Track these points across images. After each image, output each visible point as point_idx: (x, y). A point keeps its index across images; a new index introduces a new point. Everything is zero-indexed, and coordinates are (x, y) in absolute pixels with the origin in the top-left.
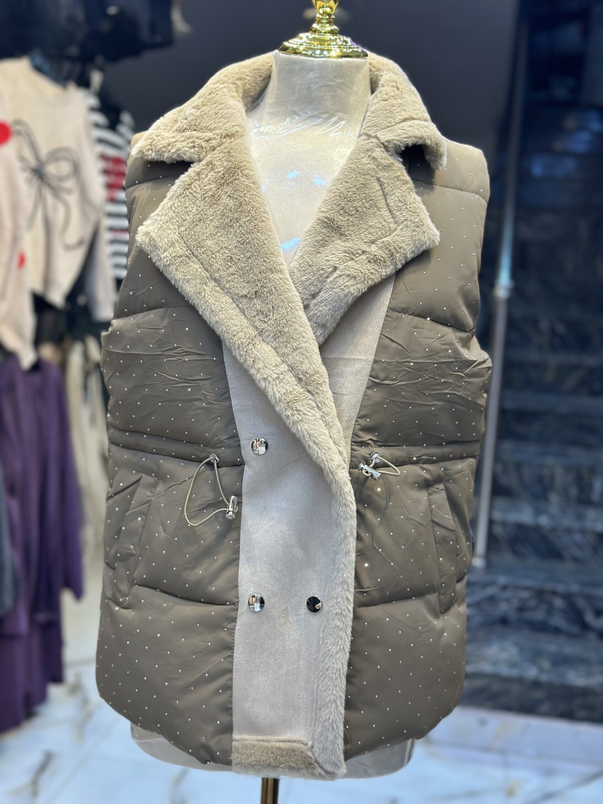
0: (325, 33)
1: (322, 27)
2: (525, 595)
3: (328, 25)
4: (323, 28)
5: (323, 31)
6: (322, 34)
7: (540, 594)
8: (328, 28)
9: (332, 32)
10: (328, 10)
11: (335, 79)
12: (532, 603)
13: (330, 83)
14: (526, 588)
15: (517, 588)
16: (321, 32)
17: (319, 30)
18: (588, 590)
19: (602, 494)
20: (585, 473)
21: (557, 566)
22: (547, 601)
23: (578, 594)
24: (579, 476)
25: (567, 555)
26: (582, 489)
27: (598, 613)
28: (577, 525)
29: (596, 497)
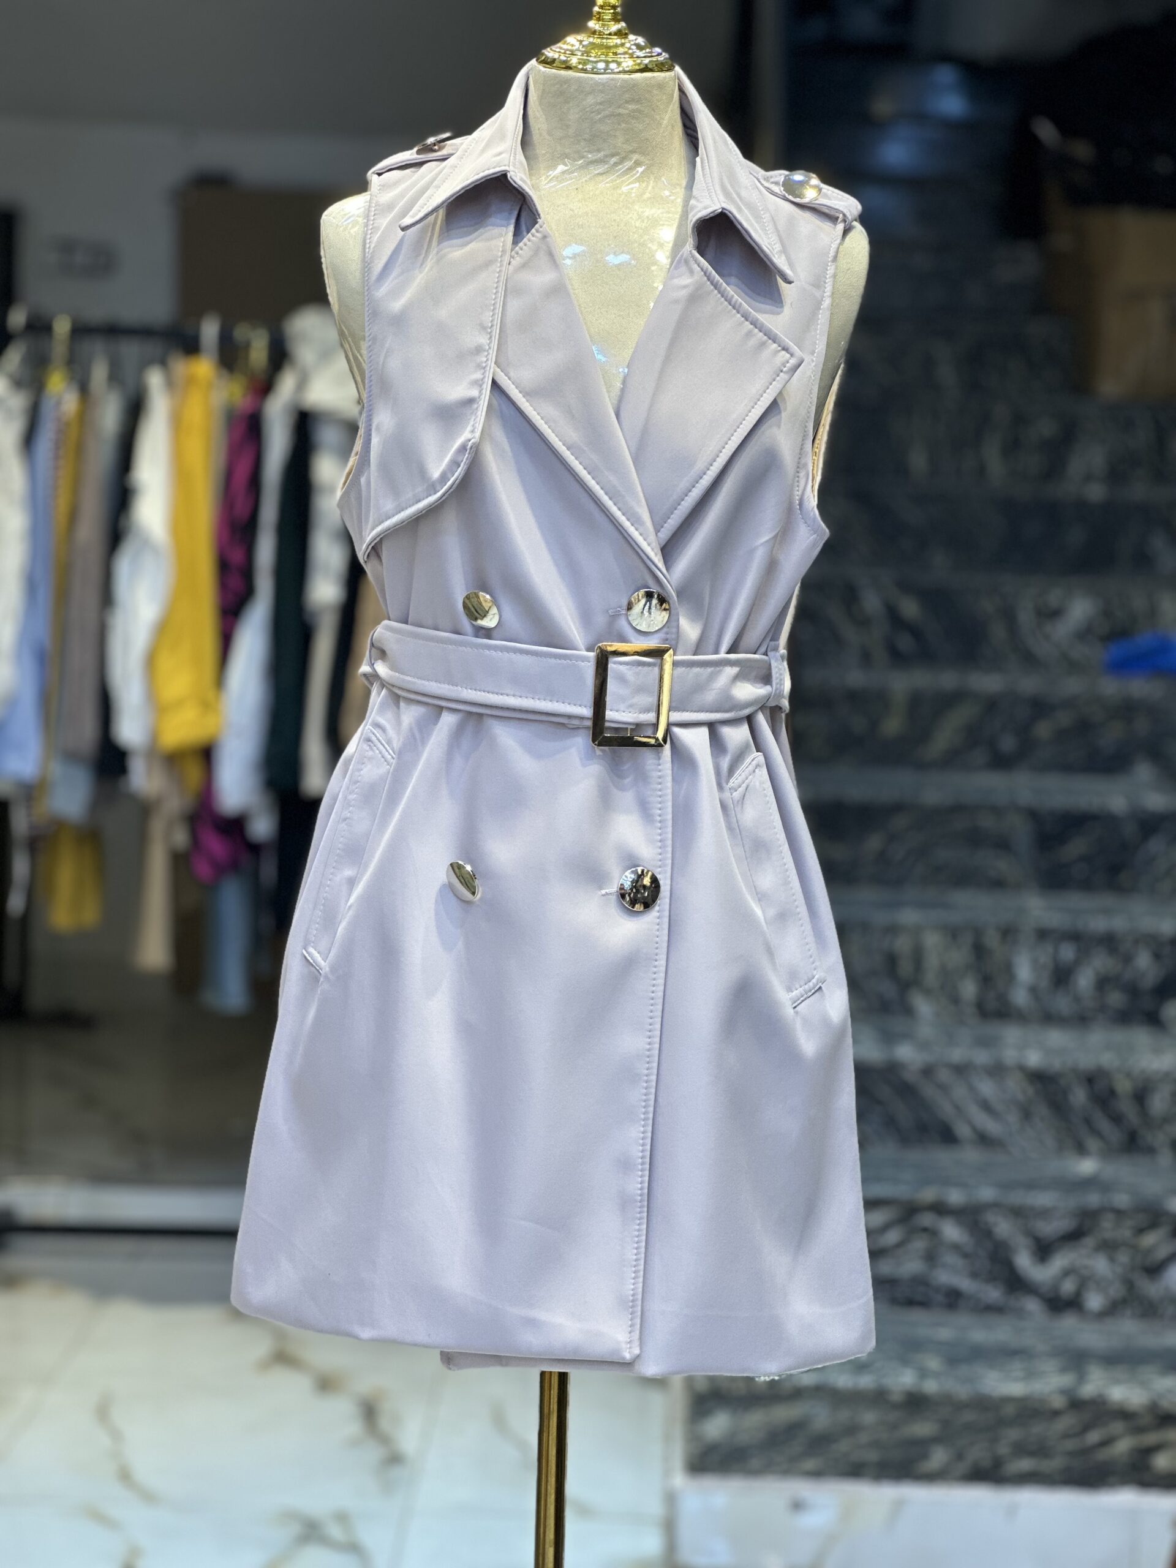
1: (604, 26)
3: (613, 23)
5: (608, 32)
6: (605, 36)
7: (908, 1212)
11: (626, 105)
13: (621, 111)
16: (604, 33)
17: (600, 32)
18: (1018, 1198)
19: (1033, 990)
20: (992, 940)
21: (942, 1157)
22: (925, 1230)
23: (995, 1205)
24: (979, 950)
25: (962, 1130)
26: (986, 980)
27: (1043, 1250)
28: (981, 1057)
29: (1020, 997)
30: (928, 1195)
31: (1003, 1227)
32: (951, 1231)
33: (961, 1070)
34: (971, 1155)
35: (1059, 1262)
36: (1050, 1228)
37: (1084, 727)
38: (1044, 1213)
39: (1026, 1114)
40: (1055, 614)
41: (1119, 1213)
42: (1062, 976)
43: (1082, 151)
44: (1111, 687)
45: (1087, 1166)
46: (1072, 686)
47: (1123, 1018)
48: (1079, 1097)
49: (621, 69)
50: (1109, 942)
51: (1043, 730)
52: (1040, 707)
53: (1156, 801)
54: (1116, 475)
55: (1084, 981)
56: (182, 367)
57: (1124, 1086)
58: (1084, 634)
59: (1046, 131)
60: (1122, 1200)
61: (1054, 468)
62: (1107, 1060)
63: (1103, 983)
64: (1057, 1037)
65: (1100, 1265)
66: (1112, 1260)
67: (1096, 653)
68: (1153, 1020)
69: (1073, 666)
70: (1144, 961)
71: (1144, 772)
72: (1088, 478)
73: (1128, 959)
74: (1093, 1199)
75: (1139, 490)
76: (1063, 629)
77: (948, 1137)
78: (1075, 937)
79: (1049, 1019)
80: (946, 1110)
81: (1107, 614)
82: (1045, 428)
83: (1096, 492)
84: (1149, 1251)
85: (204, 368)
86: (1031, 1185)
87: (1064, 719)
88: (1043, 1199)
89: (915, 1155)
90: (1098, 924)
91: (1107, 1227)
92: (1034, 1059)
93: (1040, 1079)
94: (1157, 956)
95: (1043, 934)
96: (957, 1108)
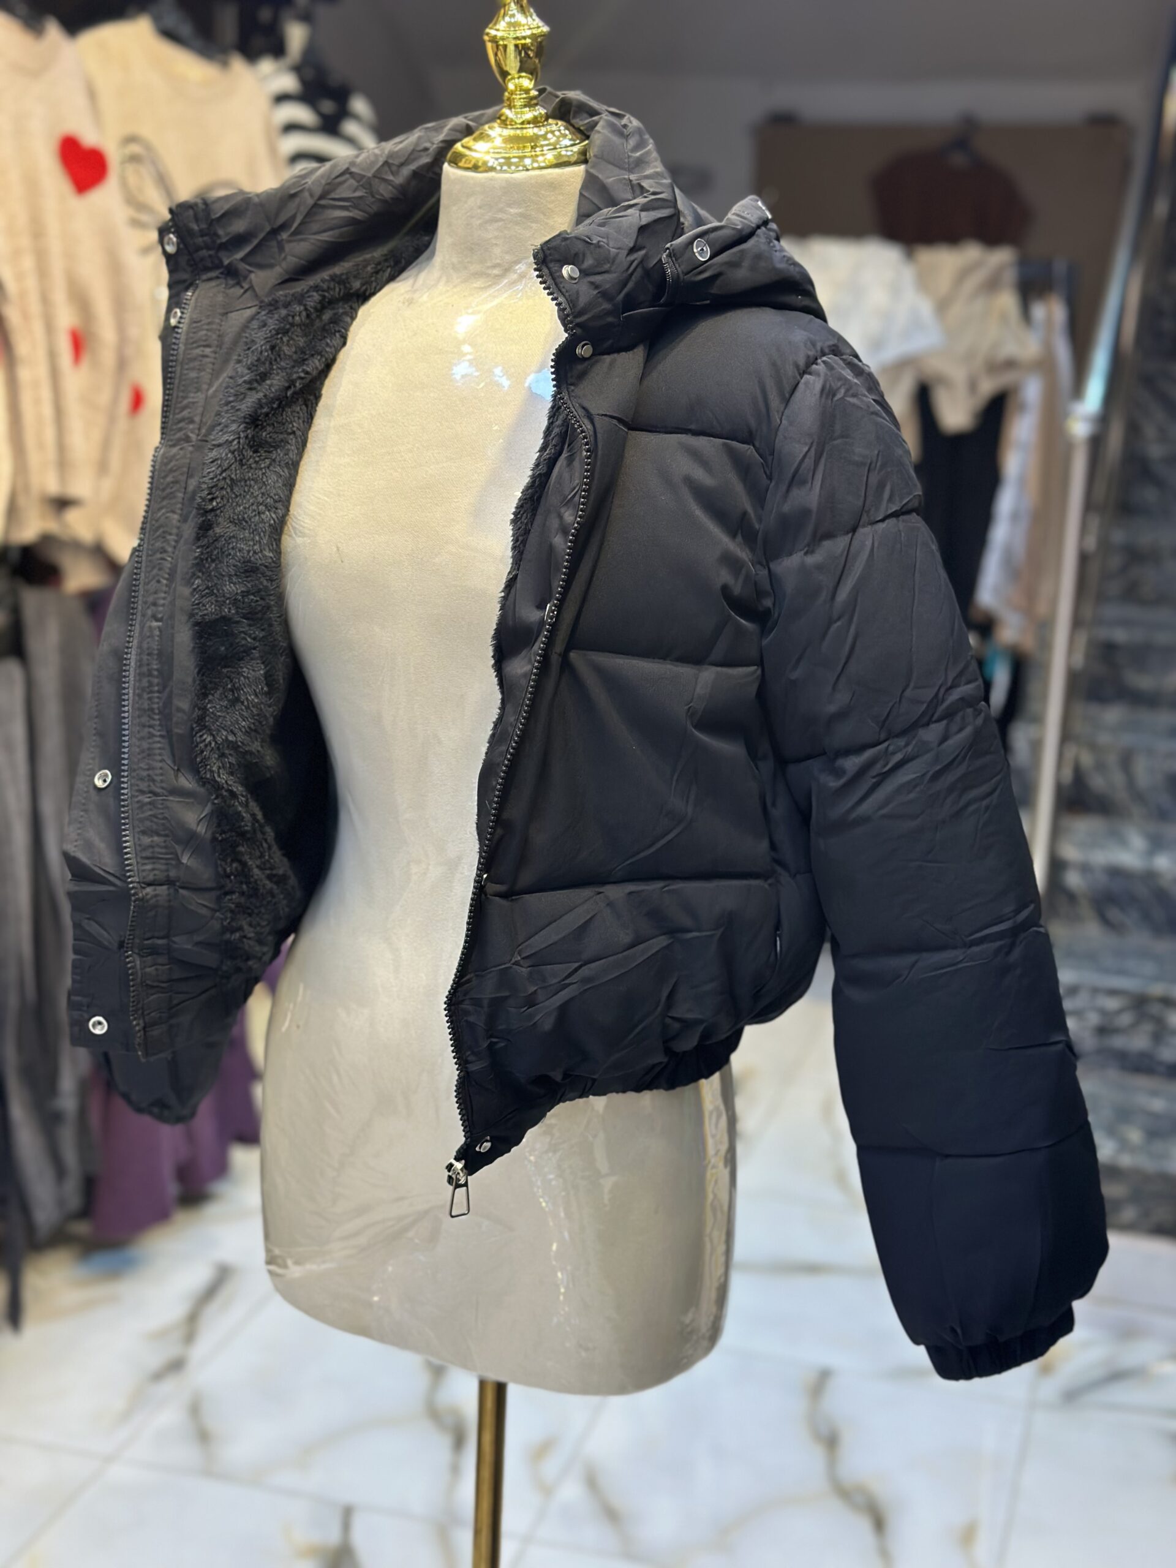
0: (522, 123)
2: (1112, 1004)
3: (527, 109)
4: (519, 116)
5: (521, 121)
6: (519, 126)
7: (1140, 1003)
8: (529, 115)
9: (535, 122)
12: (1126, 1019)
14: (1113, 992)
15: (1095, 991)
16: (516, 123)
17: (512, 120)
22: (1153, 1016)
49: (536, 165)
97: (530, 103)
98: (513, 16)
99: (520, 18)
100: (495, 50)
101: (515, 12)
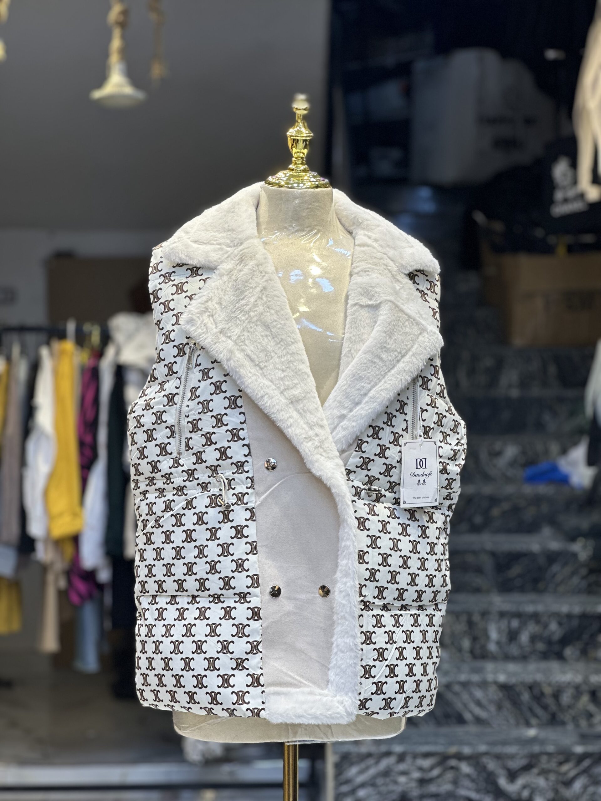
0: (300, 171)
1: (297, 167)
2: (427, 763)
6: (298, 172)
7: (444, 759)
8: (302, 168)
9: (304, 170)
10: (301, 155)
16: (297, 170)
18: (498, 749)
19: (498, 643)
20: (476, 618)
21: (459, 730)
22: (452, 768)
23: (486, 754)
24: (471, 624)
25: (467, 716)
26: (475, 639)
27: (512, 776)
28: (475, 678)
29: (492, 647)
30: (453, 750)
31: (491, 765)
32: (465, 768)
33: (465, 685)
34: (472, 729)
35: (520, 782)
36: (515, 764)
37: (516, 510)
38: (512, 757)
39: (500, 707)
40: (498, 454)
41: (549, 754)
42: (513, 636)
43: (498, 226)
44: (528, 489)
45: (532, 732)
46: (510, 489)
47: (545, 656)
48: (526, 697)
49: (305, 187)
50: (535, 617)
51: (495, 512)
52: (494, 501)
53: (555, 545)
54: (524, 384)
55: (524, 638)
56: (57, 345)
57: (548, 690)
58: (513, 463)
59: (479, 217)
60: (551, 748)
61: (493, 382)
62: (539, 677)
63: (533, 639)
64: (512, 667)
65: (541, 782)
66: (547, 779)
67: (520, 473)
68: (560, 657)
69: (508, 480)
70: (553, 626)
71: (547, 531)
72: (510, 386)
73: (546, 626)
74: (536, 749)
75: (536, 391)
76: (502, 462)
77: (460, 720)
78: (518, 615)
79: (508, 658)
80: (459, 706)
81: (524, 453)
82: (488, 362)
83: (515, 393)
84: (565, 774)
85: (69, 345)
86: (505, 743)
87: (506, 506)
88: (511, 750)
89: (444, 730)
90: (530, 608)
91: (544, 762)
92: (502, 678)
93: (505, 688)
94: (560, 624)
95: (502, 614)
96: (465, 705)
97: (303, 164)
98: (300, 128)
99: (303, 129)
100: (292, 143)
101: (302, 127)
